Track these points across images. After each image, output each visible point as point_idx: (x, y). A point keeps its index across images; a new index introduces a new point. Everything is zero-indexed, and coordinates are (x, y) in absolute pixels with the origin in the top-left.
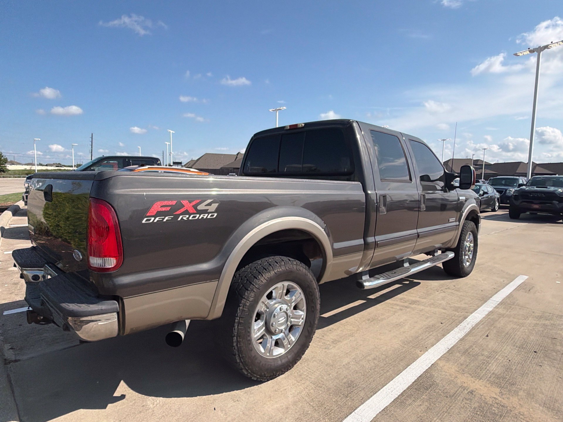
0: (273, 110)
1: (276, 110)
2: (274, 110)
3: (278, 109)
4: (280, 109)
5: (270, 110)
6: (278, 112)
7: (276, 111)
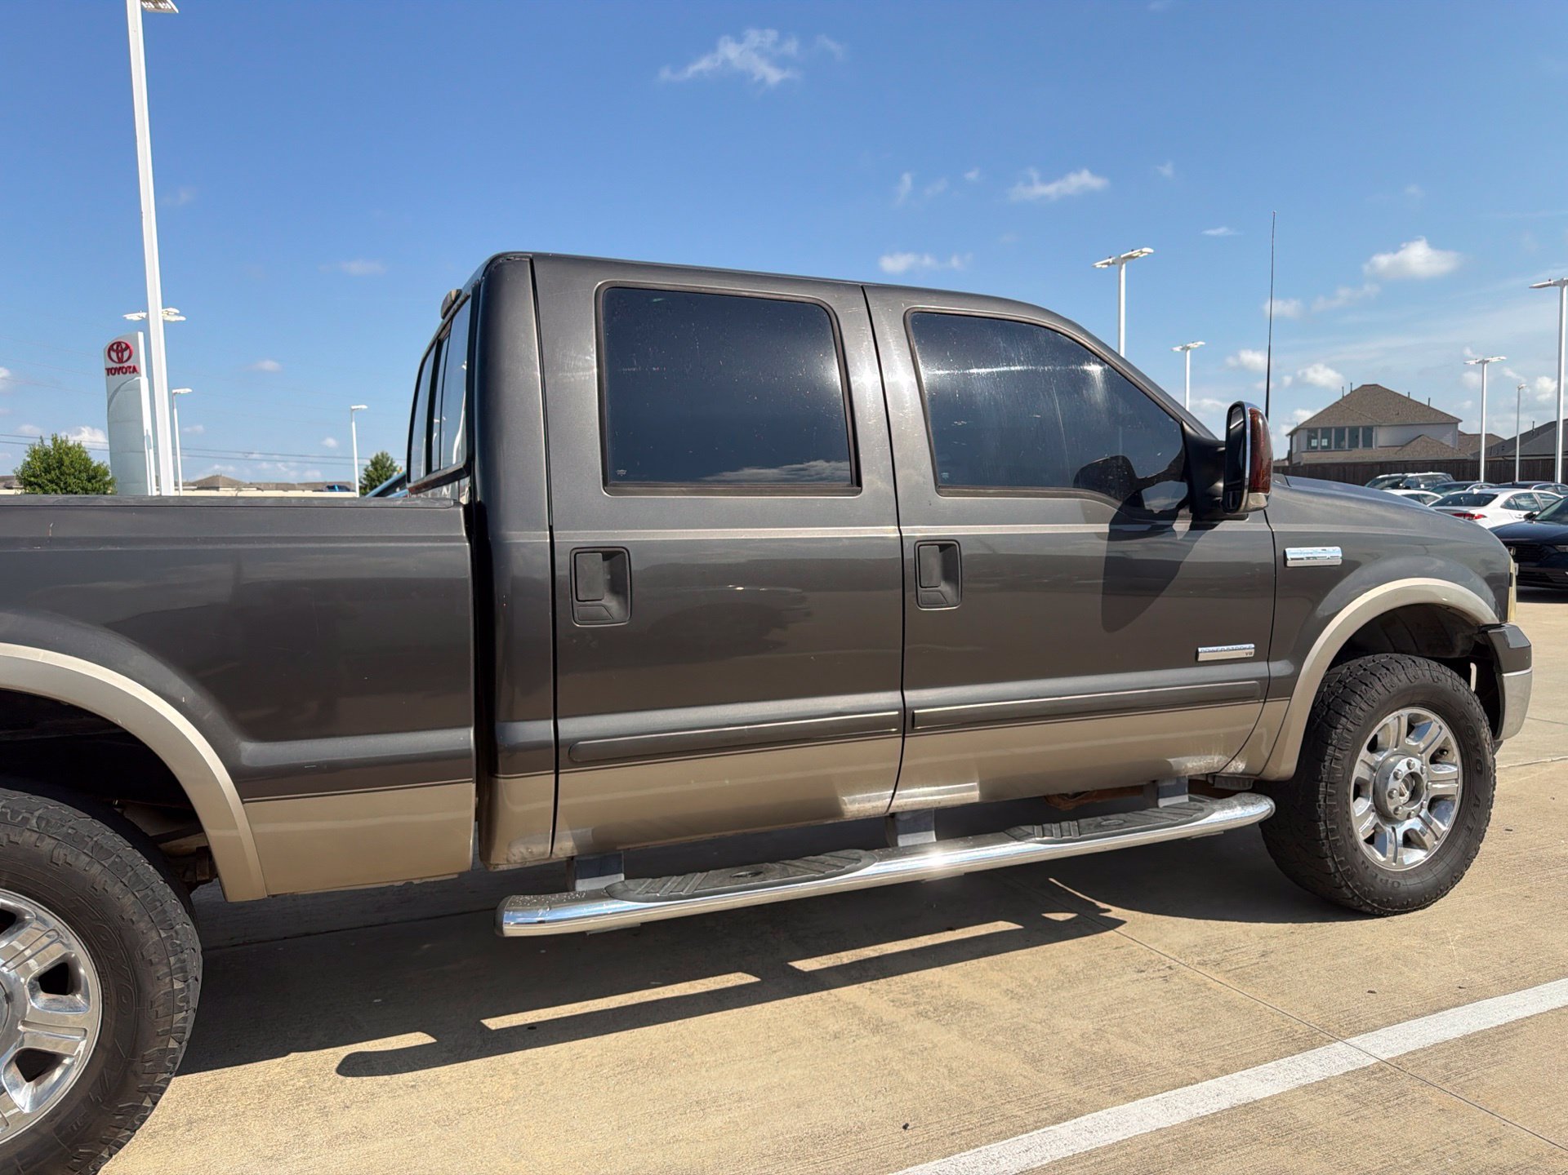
0: (1108, 264)
1: (1119, 262)
2: (1110, 260)
3: (1122, 256)
4: (1130, 257)
5: (1098, 265)
6: (1124, 266)
7: (1117, 266)
